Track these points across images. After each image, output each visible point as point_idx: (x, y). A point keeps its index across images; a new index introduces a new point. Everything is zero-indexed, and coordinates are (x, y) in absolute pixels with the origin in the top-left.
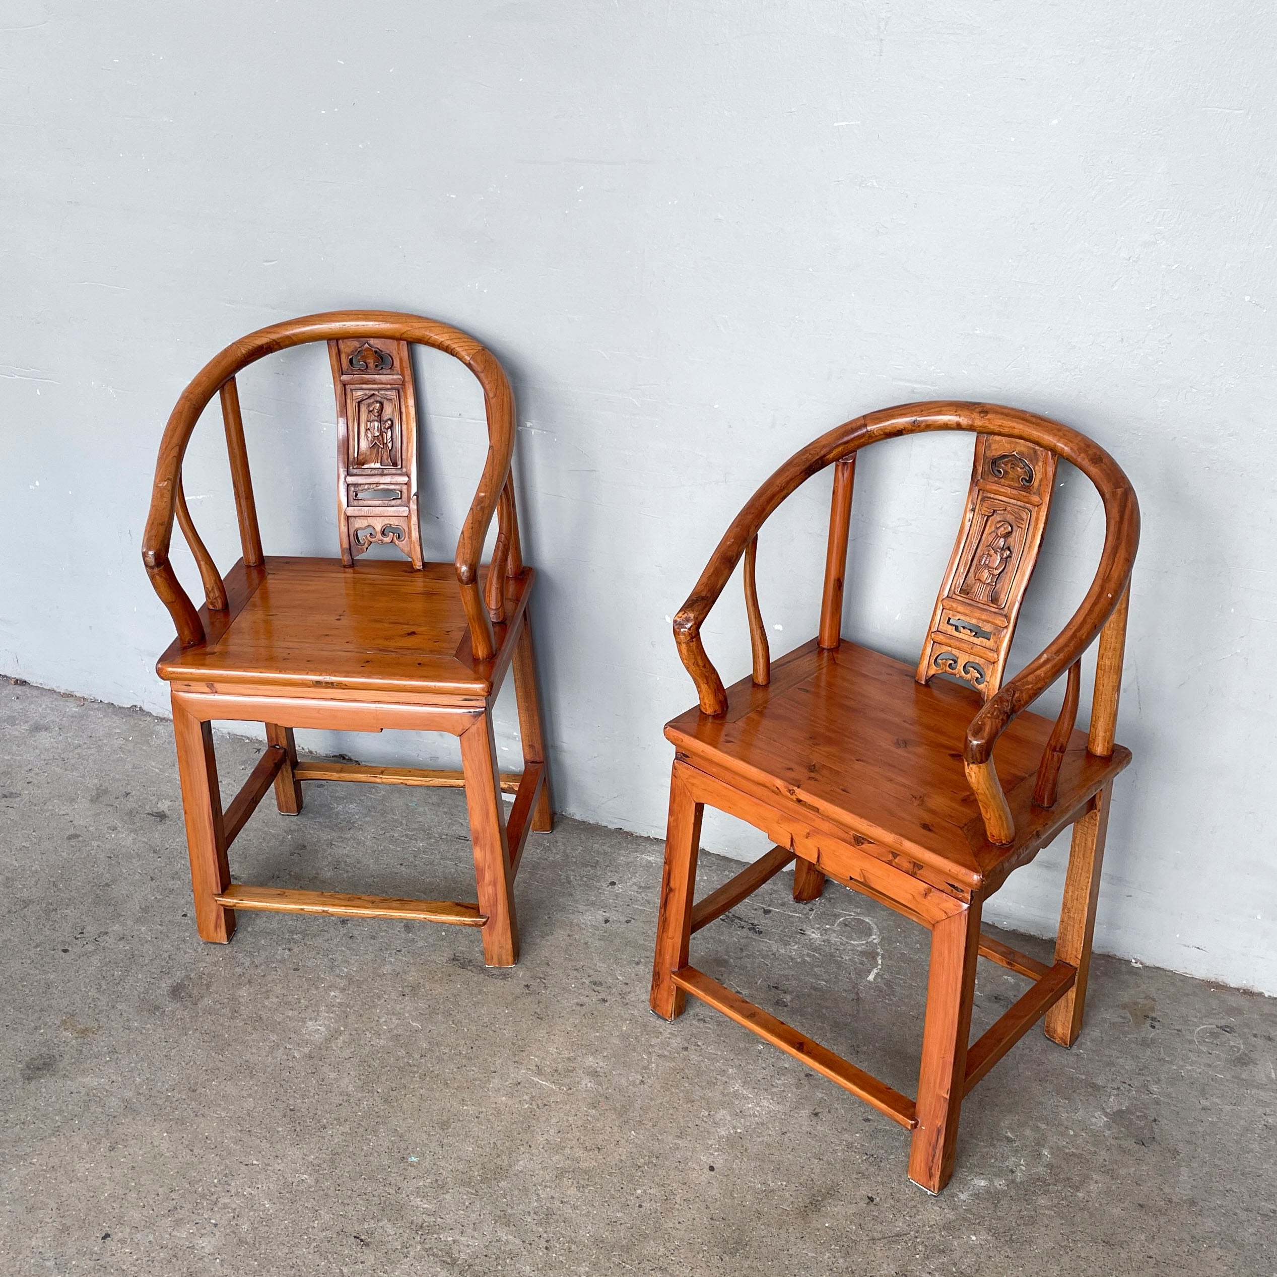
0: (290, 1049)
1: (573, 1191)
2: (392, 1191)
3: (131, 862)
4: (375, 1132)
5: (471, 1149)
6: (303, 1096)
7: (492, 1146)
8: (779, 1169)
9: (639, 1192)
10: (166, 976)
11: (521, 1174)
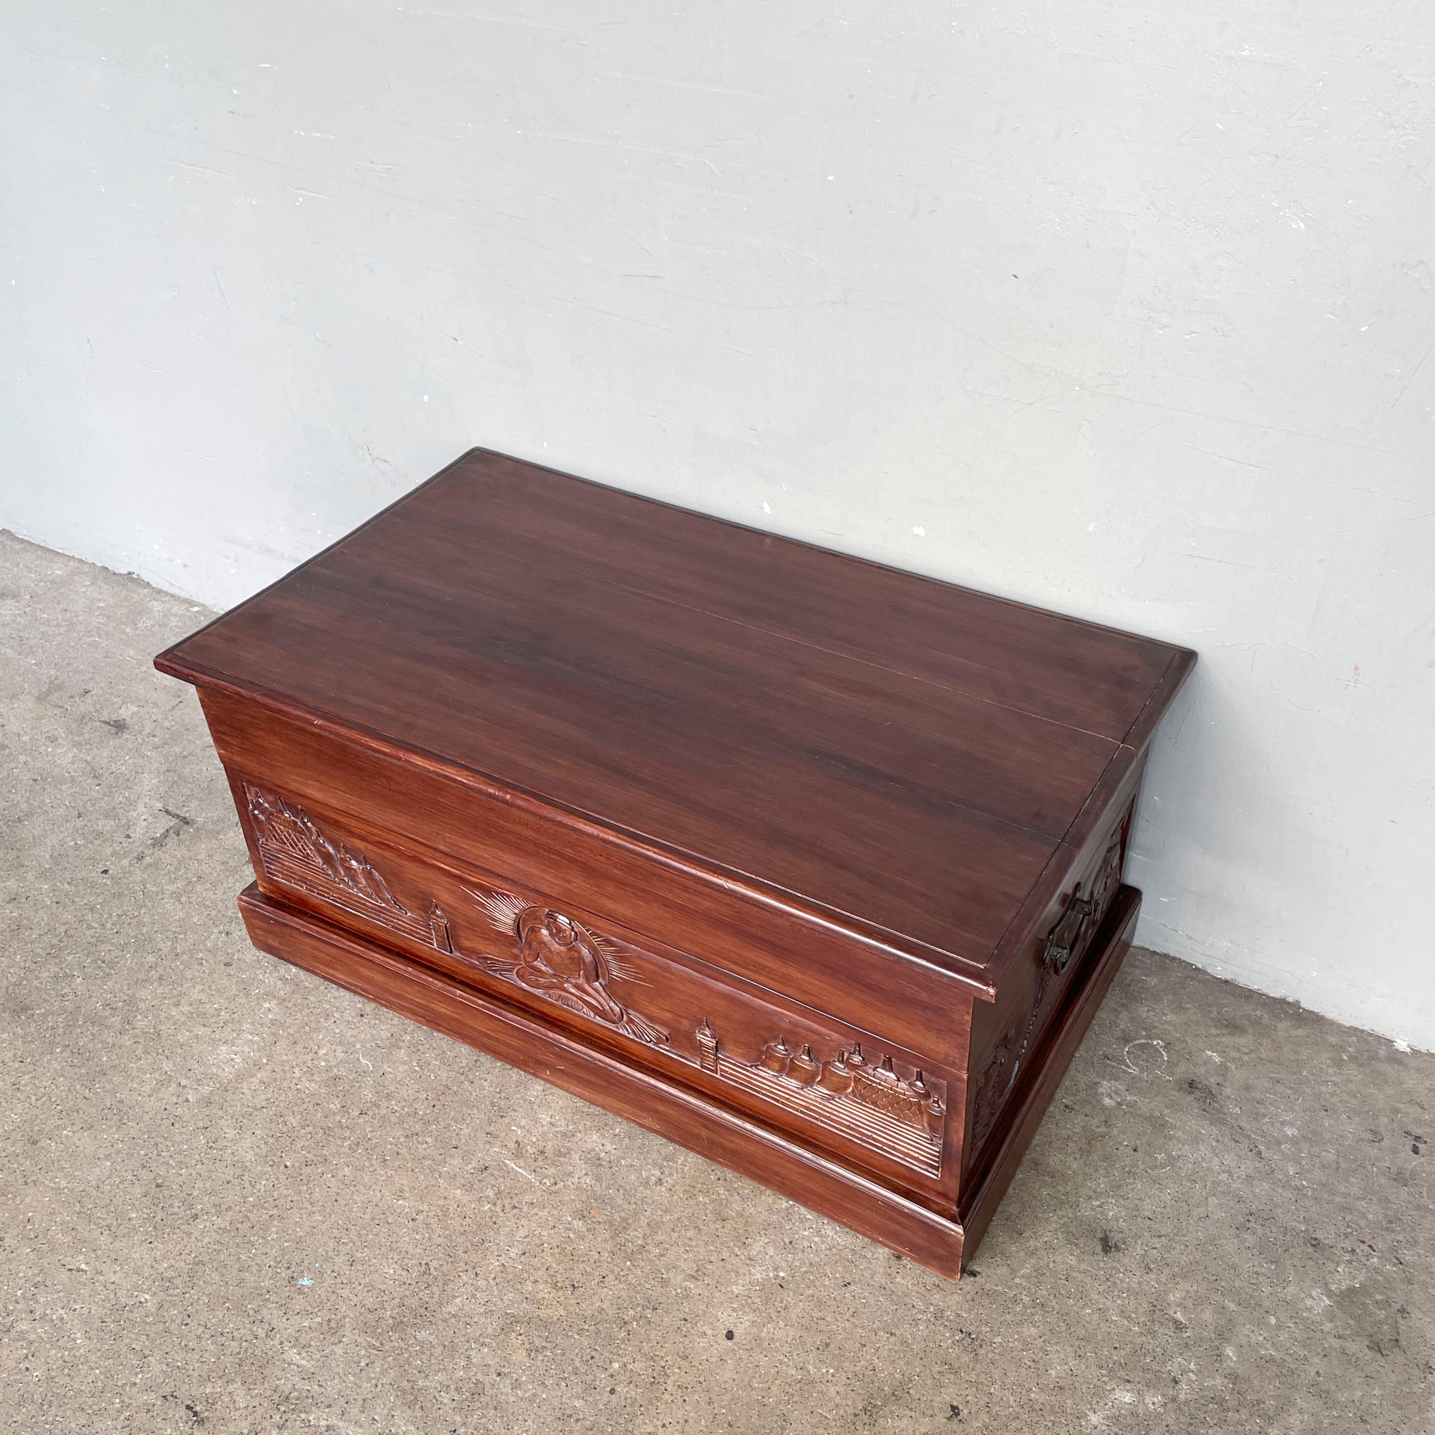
0: (185, 1087)
1: (520, 1356)
2: (262, 1333)
3: (61, 790)
4: (266, 1229)
5: (392, 1272)
6: (181, 1165)
7: (423, 1269)
8: (827, 1345)
9: (616, 1365)
10: (53, 961)
11: (453, 1320)
